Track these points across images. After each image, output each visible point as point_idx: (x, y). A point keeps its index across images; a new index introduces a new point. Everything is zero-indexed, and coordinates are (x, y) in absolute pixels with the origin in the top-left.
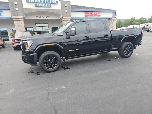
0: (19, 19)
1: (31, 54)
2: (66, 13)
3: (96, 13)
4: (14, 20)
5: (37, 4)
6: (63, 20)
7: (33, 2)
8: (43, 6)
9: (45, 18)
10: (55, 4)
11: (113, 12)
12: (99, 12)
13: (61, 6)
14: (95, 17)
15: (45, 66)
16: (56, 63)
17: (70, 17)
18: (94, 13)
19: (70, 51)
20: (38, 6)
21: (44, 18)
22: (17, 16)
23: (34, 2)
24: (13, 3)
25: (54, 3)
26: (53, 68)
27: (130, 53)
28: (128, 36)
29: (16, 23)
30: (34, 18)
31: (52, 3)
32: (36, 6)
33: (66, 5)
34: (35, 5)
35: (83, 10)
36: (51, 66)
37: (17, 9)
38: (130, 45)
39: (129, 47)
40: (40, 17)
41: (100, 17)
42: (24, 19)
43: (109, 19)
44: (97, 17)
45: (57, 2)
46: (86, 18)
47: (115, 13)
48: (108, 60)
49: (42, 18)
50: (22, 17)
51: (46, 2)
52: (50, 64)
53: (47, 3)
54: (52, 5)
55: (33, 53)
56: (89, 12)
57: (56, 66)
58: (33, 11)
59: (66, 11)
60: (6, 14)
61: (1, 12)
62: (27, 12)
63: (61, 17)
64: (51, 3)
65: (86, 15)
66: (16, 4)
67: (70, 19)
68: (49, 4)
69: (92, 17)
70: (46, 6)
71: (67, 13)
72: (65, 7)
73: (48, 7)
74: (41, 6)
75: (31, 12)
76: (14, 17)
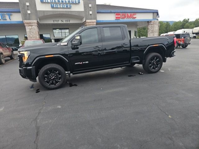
0: (32, 24)
1: (28, 68)
2: (90, 15)
3: (131, 15)
4: (25, 25)
5: (53, 4)
6: (87, 24)
7: (48, 3)
8: (61, 7)
9: (65, 22)
10: (76, 4)
11: (153, 13)
12: (134, 13)
13: (85, 7)
14: (129, 19)
15: (45, 82)
16: (60, 78)
17: (95, 21)
18: (128, 15)
19: (77, 63)
20: (55, 7)
21: (62, 22)
22: (29, 19)
23: (50, 2)
24: (25, 4)
25: (74, 2)
26: (55, 85)
27: (158, 67)
28: (154, 45)
29: (28, 29)
30: (51, 22)
31: (73, 3)
32: (53, 7)
33: (90, 5)
34: (52, 6)
35: (113, 11)
36: (52, 82)
37: (29, 12)
38: (157, 57)
39: (157, 59)
40: (54, 21)
41: (136, 19)
42: (38, 23)
43: (148, 22)
44: (131, 19)
45: (79, 2)
46: (117, 21)
47: (156, 14)
48: (129, 76)
49: (60, 22)
50: (36, 21)
51: (64, 2)
52: (51, 79)
53: (66, 3)
54: (72, 6)
55: (30, 66)
56: (121, 14)
57: (60, 82)
58: (49, 14)
59: (91, 13)
60: (16, 18)
61: (11, 15)
62: (40, 15)
63: (85, 21)
64: (71, 2)
65: (116, 18)
66: (28, 6)
67: (95, 23)
68: (69, 5)
69: (125, 19)
70: (65, 7)
71: (92, 15)
72: (89, 8)
73: (67, 8)
74: (59, 7)
75: (46, 14)
76: (25, 21)
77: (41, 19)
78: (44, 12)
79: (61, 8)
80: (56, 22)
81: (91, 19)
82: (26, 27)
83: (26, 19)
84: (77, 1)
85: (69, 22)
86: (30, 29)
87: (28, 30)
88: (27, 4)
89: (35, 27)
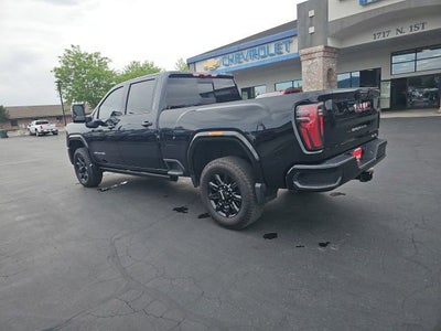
0: (313, 56)
4: (302, 58)
9: (407, 32)
21: (400, 35)
22: (311, 46)
28: (210, 133)
29: (305, 66)
30: (369, 39)
32: (364, 4)
34: (361, 2)
37: (312, 30)
42: (331, 50)
49: (393, 35)
50: (321, 48)
61: (291, 42)
62: (334, 30)
66: (311, 17)
75: (346, 25)
76: (303, 51)
77: (339, 37)
78: (342, 21)
80: (381, 38)
82: (303, 64)
83: (303, 48)
85: (420, 30)
86: (309, 66)
87: (304, 69)
88: (311, 13)
89: (319, 61)
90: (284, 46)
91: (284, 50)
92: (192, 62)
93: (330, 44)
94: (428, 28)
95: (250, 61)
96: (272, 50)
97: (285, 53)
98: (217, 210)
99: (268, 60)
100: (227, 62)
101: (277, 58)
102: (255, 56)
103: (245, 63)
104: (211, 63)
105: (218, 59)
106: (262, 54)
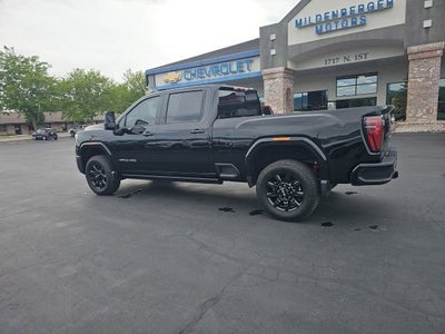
0: (274, 76)
2: (424, 30)
4: (264, 78)
5: (321, 26)
6: (410, 57)
7: (311, 25)
8: (340, 27)
9: (353, 61)
10: (381, 9)
13: (408, 12)
17: (439, 45)
20: (324, 30)
21: (347, 62)
22: (272, 67)
23: (315, 22)
24: (268, 39)
25: (376, 8)
29: (267, 84)
30: (320, 64)
31: (372, 11)
32: (319, 33)
33: (428, 4)
34: (317, 31)
37: (273, 52)
45: (390, 5)
49: (341, 62)
50: (281, 69)
51: (348, 14)
53: (352, 15)
54: (369, 18)
59: (427, 23)
61: (252, 62)
62: (293, 54)
64: (366, 10)
66: (273, 40)
67: (439, 53)
68: (358, 18)
71: (431, 30)
72: (425, 12)
73: (354, 25)
74: (334, 28)
75: (304, 51)
76: (266, 71)
77: (296, 61)
78: (299, 46)
79: (337, 30)
80: (332, 64)
81: (427, 42)
82: (265, 83)
83: (266, 68)
84: (385, 2)
85: (363, 60)
86: (271, 86)
87: (266, 88)
88: (273, 37)
89: (280, 81)
90: (245, 65)
91: (245, 69)
92: (151, 74)
93: (289, 67)
94: (369, 58)
95: (213, 77)
96: (234, 68)
97: (247, 72)
98: (275, 206)
99: (231, 77)
100: (189, 76)
101: (238, 76)
102: (217, 72)
103: (207, 78)
104: (172, 76)
105: (180, 73)
106: (224, 71)
